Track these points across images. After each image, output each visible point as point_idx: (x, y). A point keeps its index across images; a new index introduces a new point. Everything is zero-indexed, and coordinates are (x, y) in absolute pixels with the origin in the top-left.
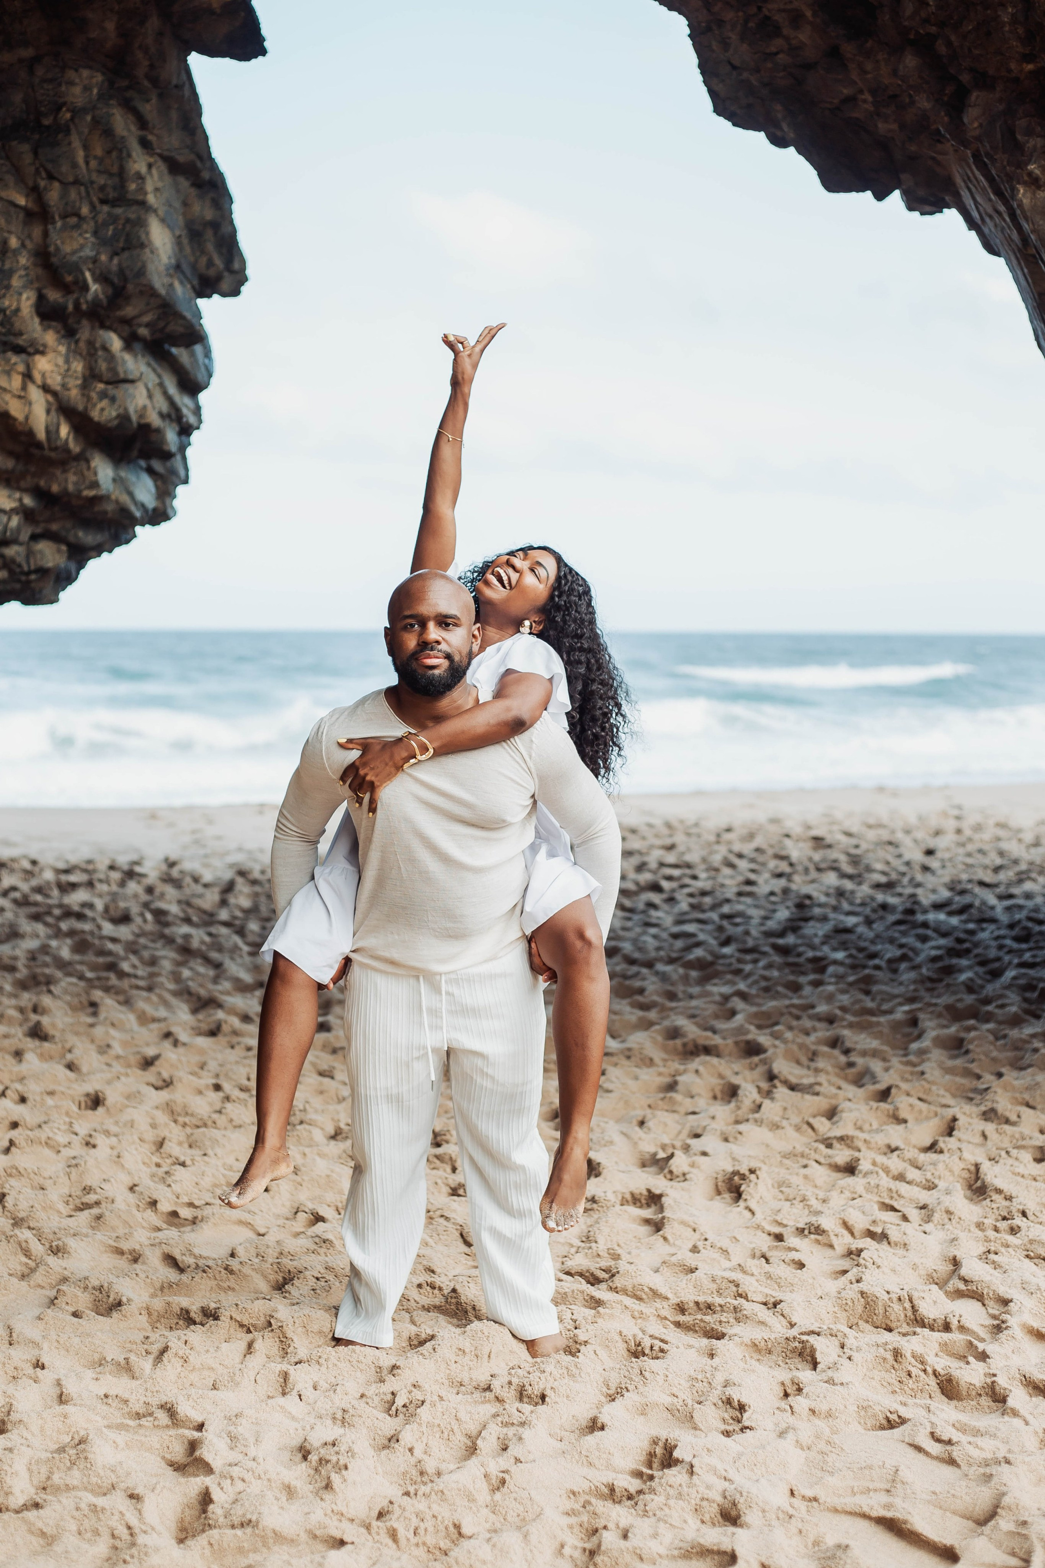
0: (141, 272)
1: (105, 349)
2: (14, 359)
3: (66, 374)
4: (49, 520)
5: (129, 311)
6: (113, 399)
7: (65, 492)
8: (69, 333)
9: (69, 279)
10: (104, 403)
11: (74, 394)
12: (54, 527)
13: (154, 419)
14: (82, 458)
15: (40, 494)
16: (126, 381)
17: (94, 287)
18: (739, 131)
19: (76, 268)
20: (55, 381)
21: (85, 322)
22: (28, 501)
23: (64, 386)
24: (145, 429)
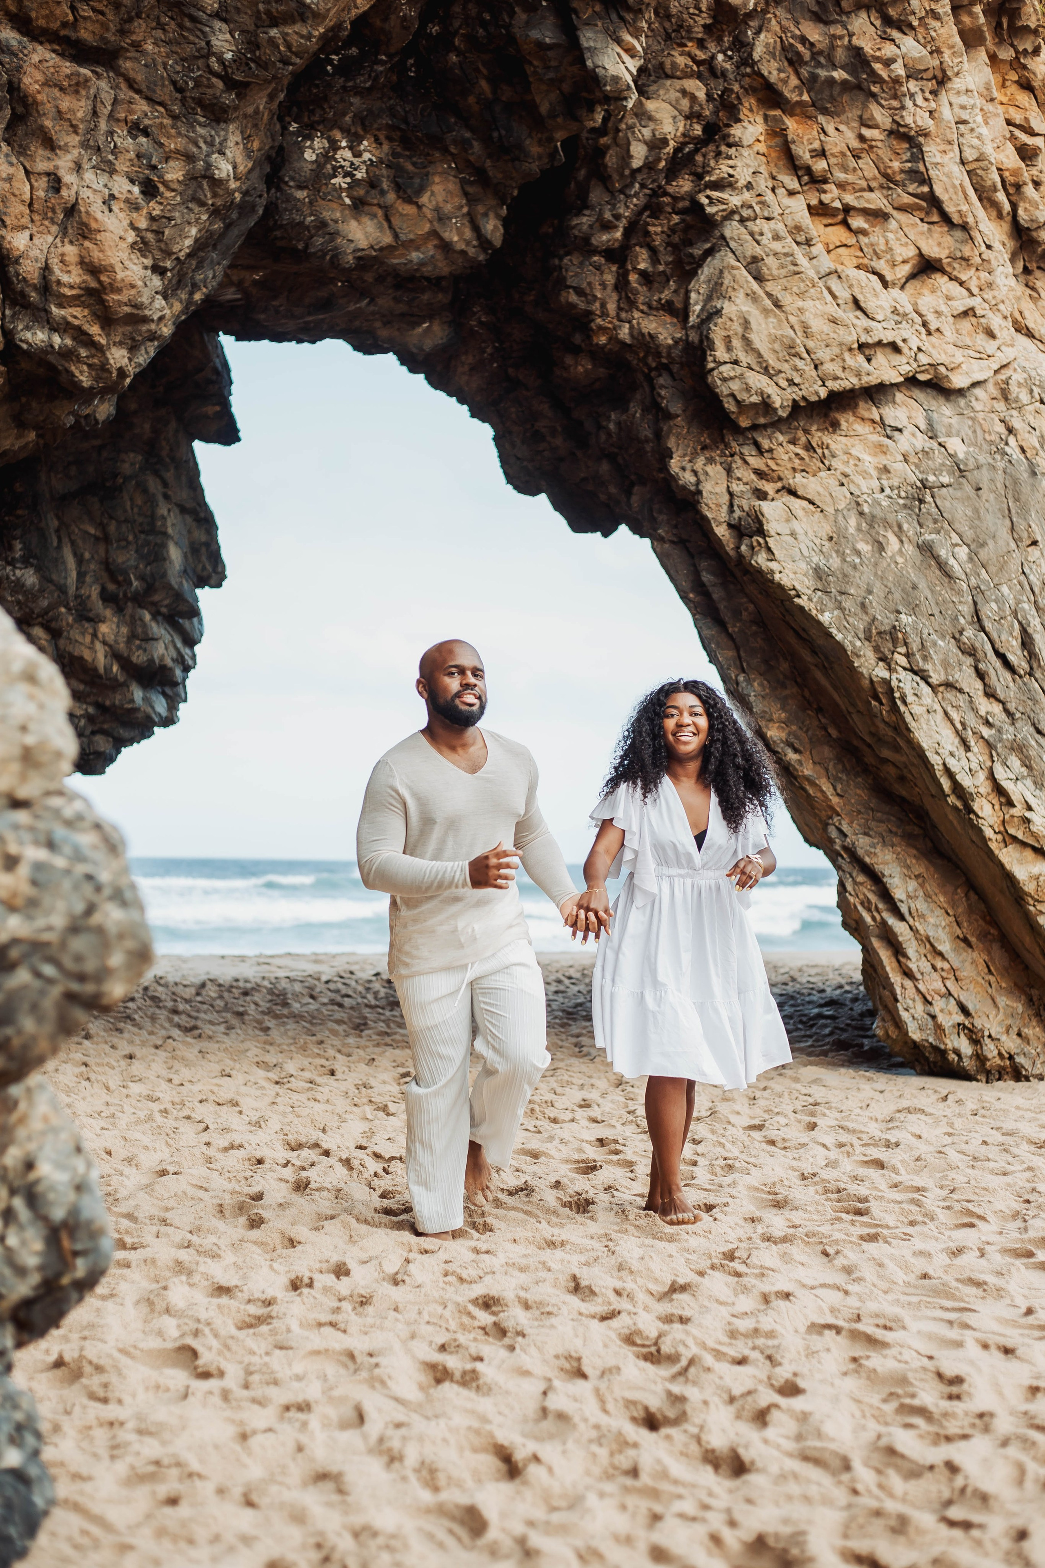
0: (164, 575)
1: (141, 620)
2: (87, 625)
3: (117, 634)
4: (103, 722)
5: (156, 598)
6: (145, 650)
7: (114, 705)
8: (120, 610)
9: (121, 578)
10: (140, 652)
11: (122, 646)
12: (106, 726)
13: (169, 662)
14: (125, 685)
15: (99, 706)
16: (153, 639)
17: (135, 583)
18: (522, 496)
19: (125, 573)
20: (111, 639)
21: (129, 604)
22: (91, 710)
23: (116, 641)
24: (163, 668)
